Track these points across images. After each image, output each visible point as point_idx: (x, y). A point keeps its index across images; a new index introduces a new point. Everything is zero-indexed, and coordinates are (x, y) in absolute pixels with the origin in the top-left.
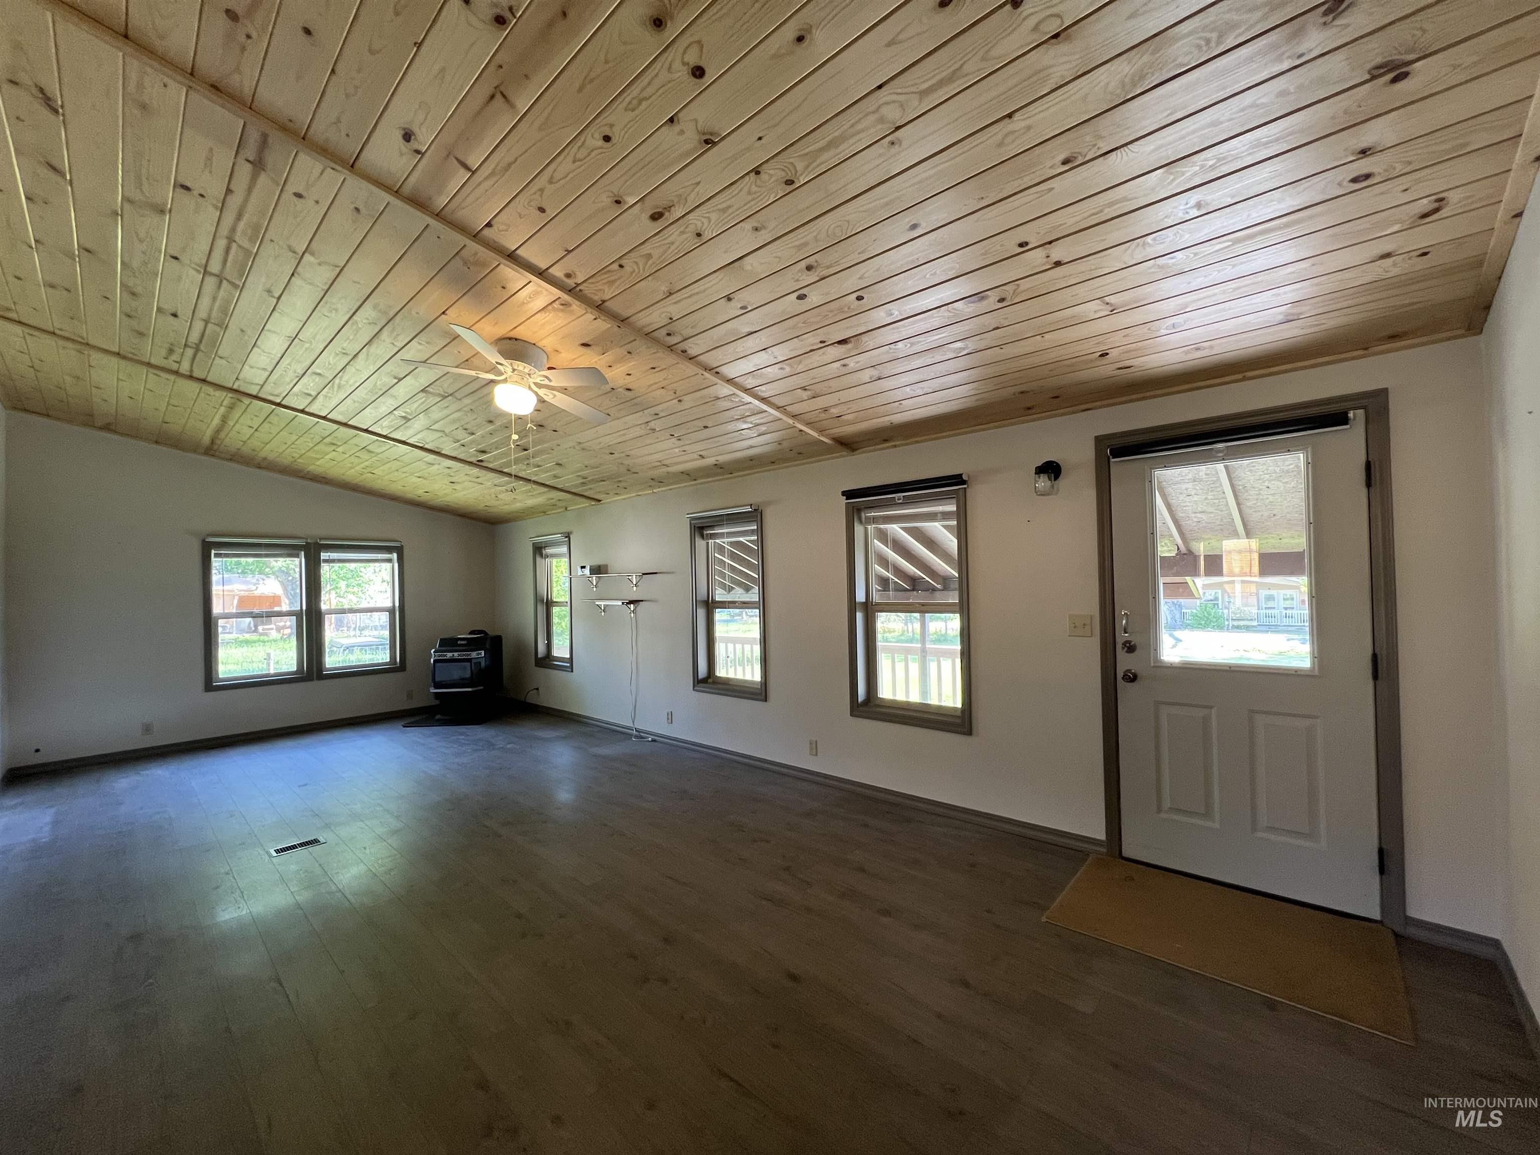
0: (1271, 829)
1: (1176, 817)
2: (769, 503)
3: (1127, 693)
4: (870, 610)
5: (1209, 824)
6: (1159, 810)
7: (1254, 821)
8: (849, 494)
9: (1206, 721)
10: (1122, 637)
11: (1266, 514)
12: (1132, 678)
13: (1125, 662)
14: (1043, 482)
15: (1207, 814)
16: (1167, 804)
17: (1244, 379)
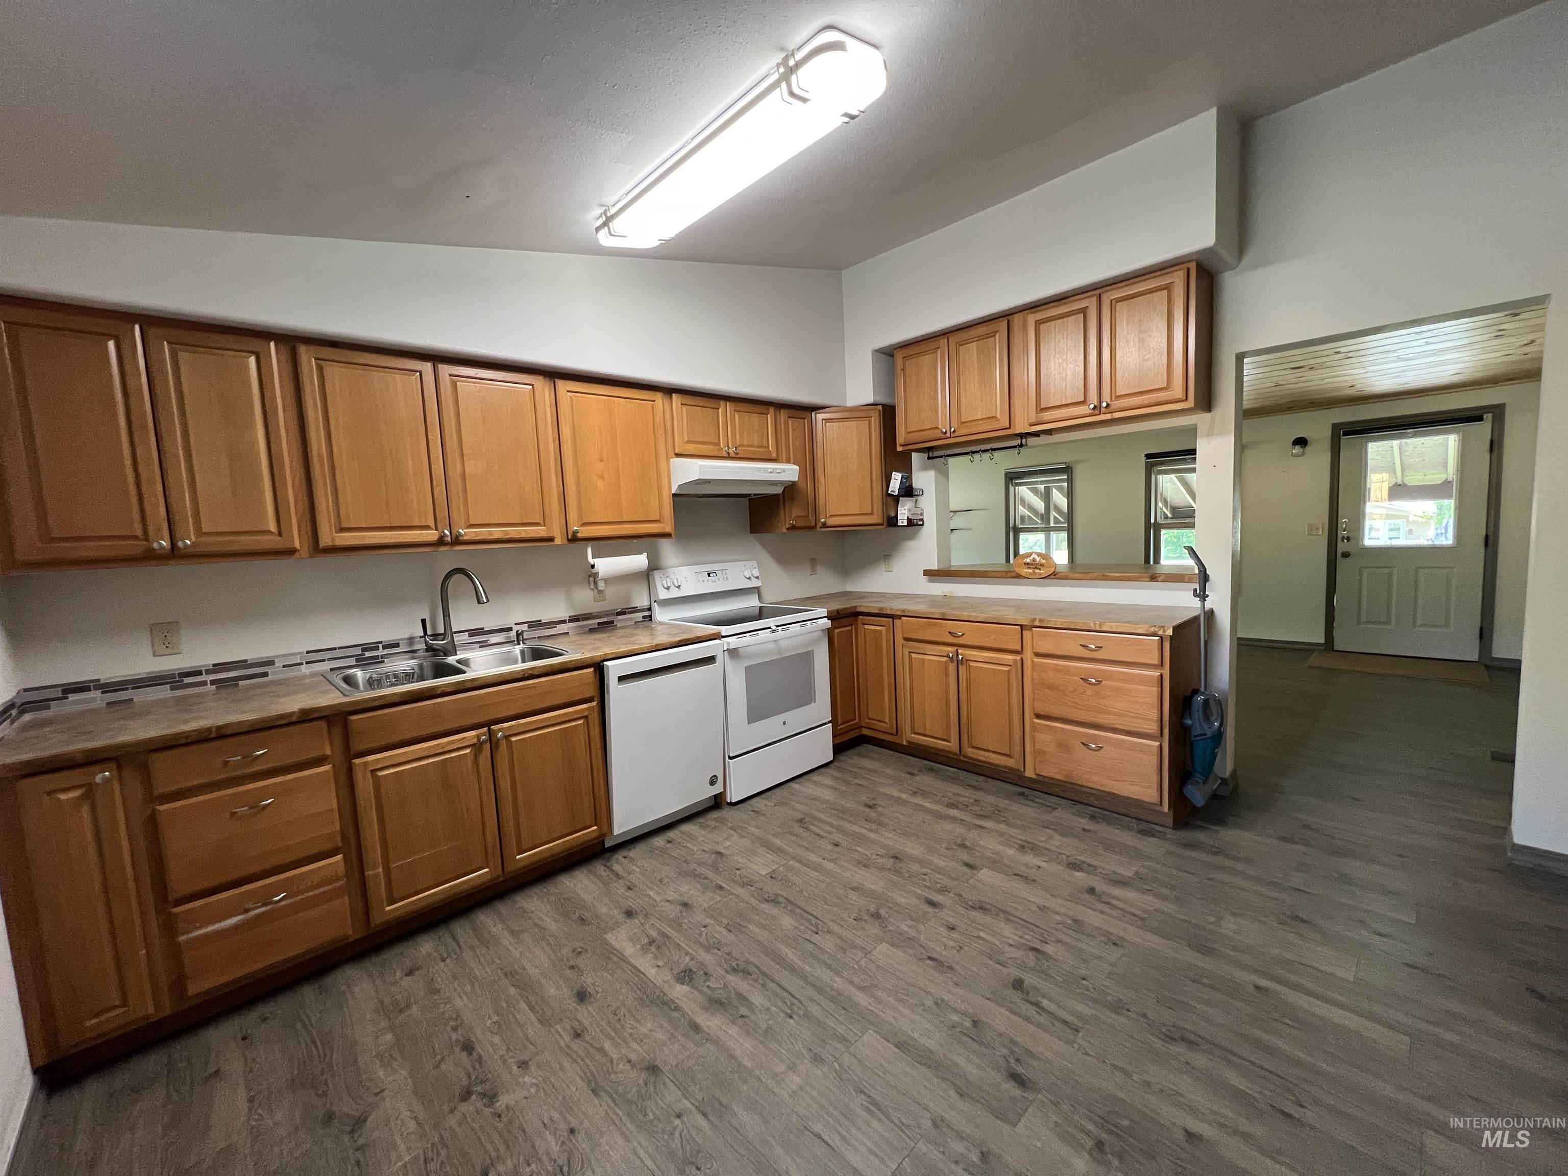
0: (1422, 626)
1: (1369, 626)
2: (1077, 462)
3: (1342, 564)
4: (1158, 527)
5: (1389, 627)
6: (1359, 622)
7: (1414, 622)
8: (1148, 456)
9: (1390, 575)
10: (1342, 533)
11: (1418, 459)
12: (1346, 555)
13: (1342, 547)
14: (1297, 450)
15: (1388, 622)
16: (1363, 619)
17: (1427, 395)
